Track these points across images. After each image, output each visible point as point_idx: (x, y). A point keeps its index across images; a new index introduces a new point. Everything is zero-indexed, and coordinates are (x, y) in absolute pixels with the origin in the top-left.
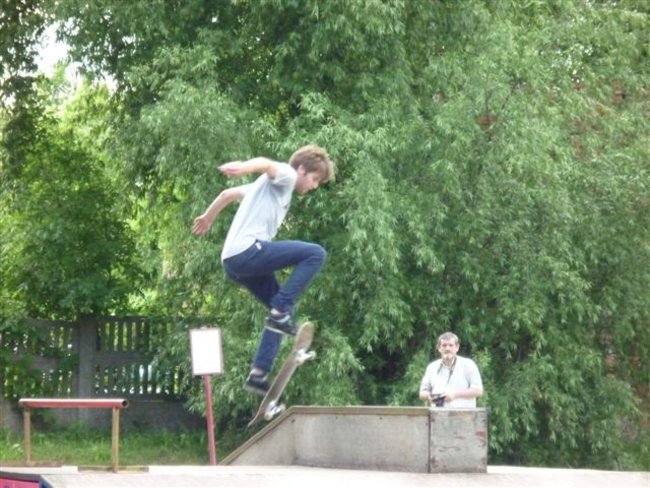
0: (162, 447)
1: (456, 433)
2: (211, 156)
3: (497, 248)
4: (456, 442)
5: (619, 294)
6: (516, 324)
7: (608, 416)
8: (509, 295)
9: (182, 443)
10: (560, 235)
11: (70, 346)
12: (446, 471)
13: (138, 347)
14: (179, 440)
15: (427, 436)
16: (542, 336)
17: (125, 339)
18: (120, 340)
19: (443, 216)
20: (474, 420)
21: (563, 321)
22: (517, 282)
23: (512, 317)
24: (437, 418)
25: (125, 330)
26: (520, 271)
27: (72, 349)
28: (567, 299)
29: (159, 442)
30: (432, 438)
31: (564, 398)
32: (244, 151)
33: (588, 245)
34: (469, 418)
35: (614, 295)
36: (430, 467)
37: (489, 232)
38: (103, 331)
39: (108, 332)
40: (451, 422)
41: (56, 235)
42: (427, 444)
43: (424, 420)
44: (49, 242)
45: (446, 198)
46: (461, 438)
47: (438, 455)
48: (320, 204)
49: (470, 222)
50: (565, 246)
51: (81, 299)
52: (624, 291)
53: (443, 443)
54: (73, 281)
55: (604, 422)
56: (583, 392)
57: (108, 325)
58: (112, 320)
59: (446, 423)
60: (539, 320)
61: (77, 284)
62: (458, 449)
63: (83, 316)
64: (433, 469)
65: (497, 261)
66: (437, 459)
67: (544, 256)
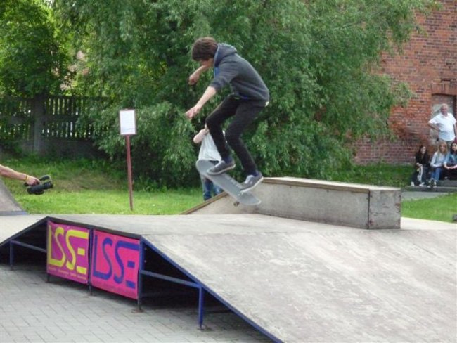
0: (83, 168)
1: (384, 204)
2: (111, 12)
3: (269, 65)
4: (384, 210)
5: (332, 92)
6: (280, 107)
7: (326, 158)
8: (276, 91)
9: (93, 166)
10: (304, 60)
11: (29, 111)
12: (378, 228)
13: (66, 111)
14: (91, 164)
15: (367, 206)
16: (293, 114)
17: (59, 108)
18: (56, 109)
19: (242, 47)
20: (394, 196)
21: (304, 106)
22: (280, 84)
23: (278, 103)
24: (374, 195)
25: (59, 103)
26: (281, 78)
27: (30, 113)
28: (306, 95)
29: (80, 165)
30: (371, 208)
31: (303, 147)
32: (130, 10)
33: (318, 65)
34: (391, 195)
35: (329, 93)
36: (369, 226)
37: (265, 57)
38: (47, 103)
39: (49, 104)
40: (381, 198)
41: (23, 51)
42: (367, 211)
43: (366, 196)
44: (19, 54)
45: (243, 38)
46: (386, 207)
47: (373, 218)
48: (174, 40)
49: (256, 51)
50: (306, 66)
51: (36, 86)
52: (334, 90)
53: (377, 211)
54: (32, 76)
55: (325, 161)
56: (312, 143)
57: (50, 100)
58: (52, 97)
59: (379, 198)
60: (292, 106)
61: (35, 78)
62: (385, 214)
63: (37, 95)
64: (370, 227)
65: (269, 72)
66: (373, 220)
67: (295, 71)
